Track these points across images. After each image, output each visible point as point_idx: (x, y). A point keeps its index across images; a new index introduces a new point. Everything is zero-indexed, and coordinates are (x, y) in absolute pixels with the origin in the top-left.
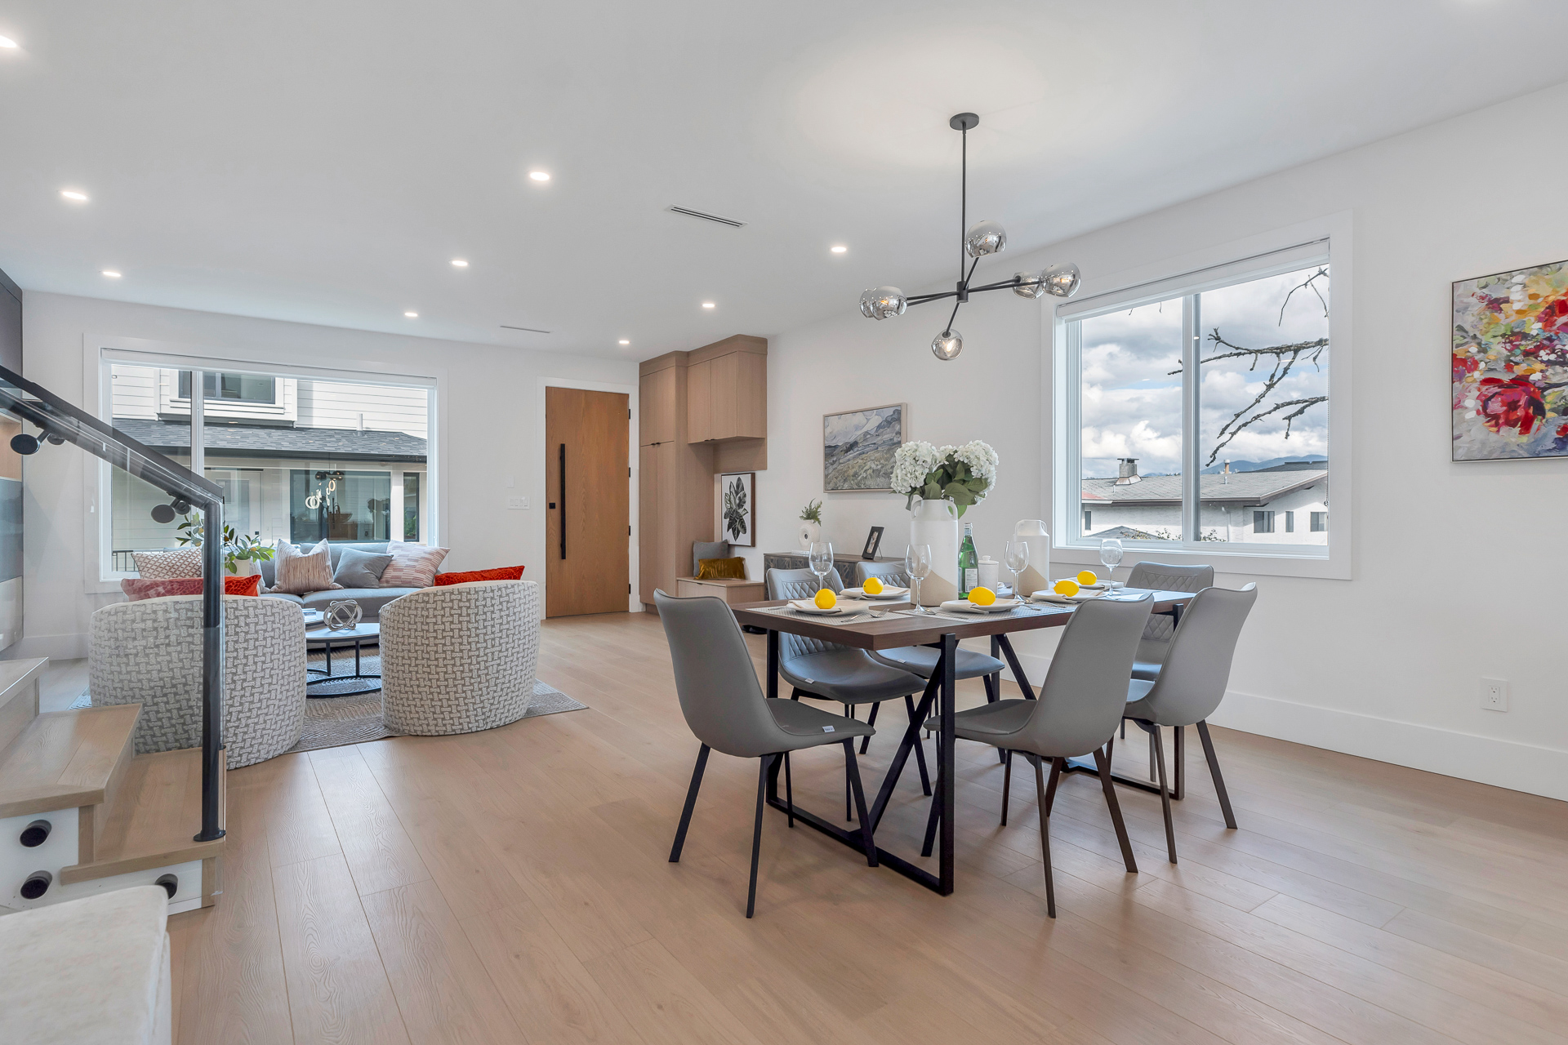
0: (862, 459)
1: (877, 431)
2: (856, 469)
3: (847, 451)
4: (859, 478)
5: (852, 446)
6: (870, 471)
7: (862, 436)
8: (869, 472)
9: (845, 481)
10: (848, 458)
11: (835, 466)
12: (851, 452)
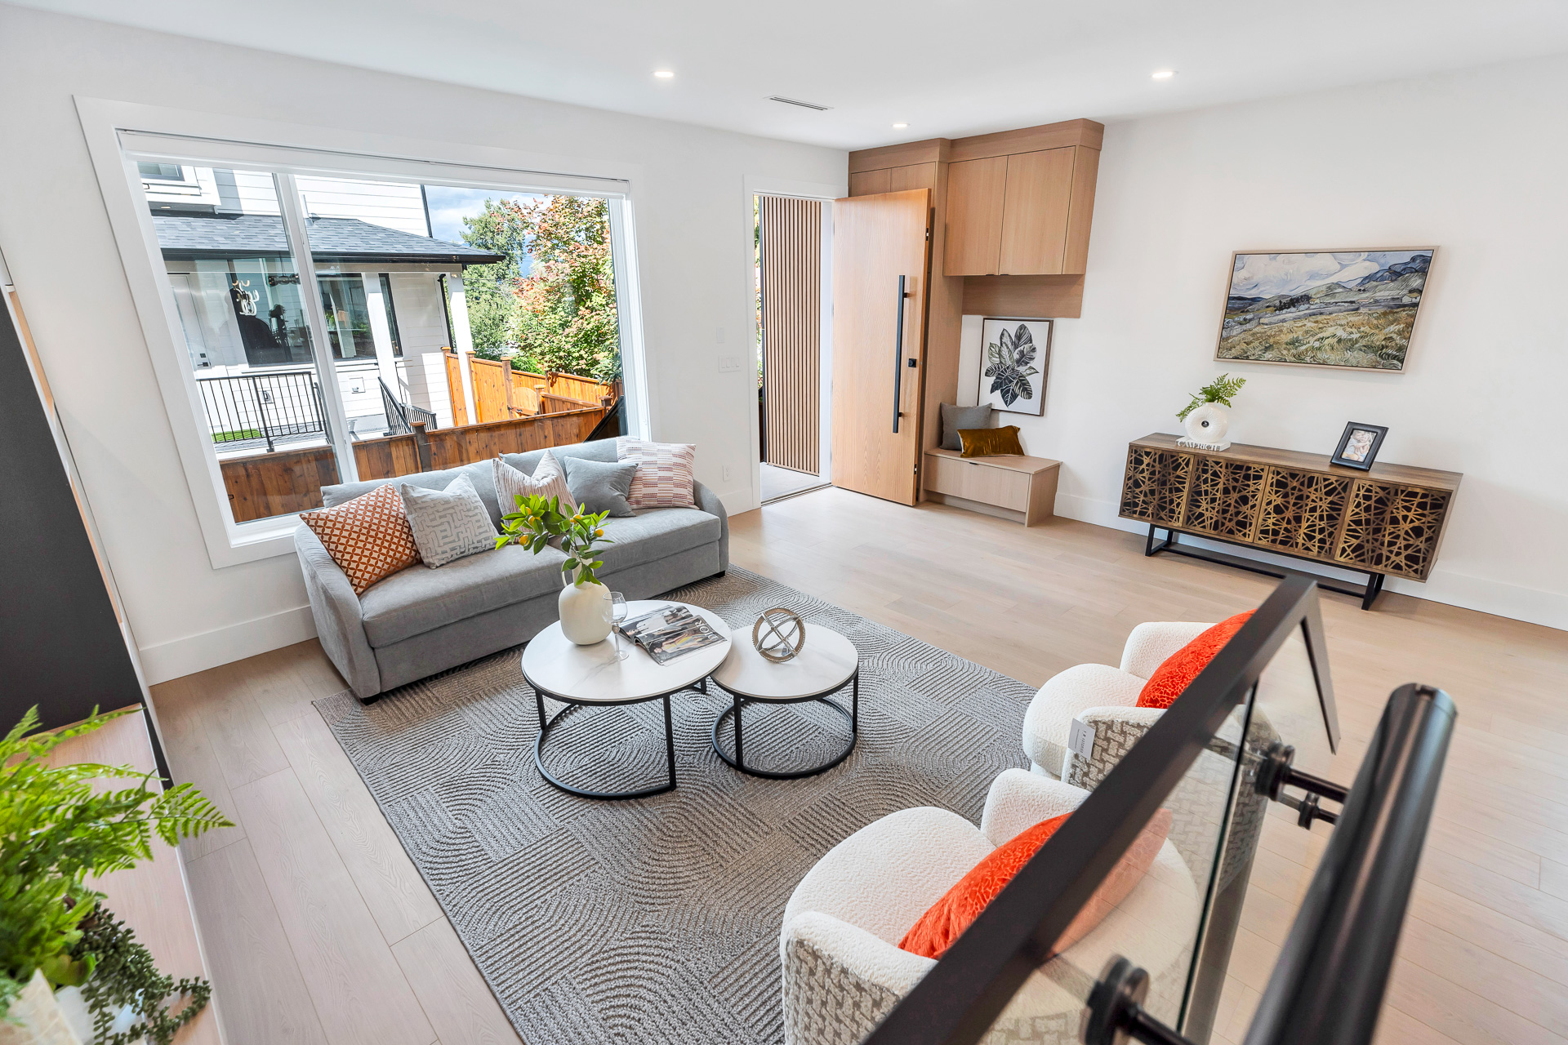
0: (1316, 322)
1: (1362, 283)
2: (1299, 334)
3: (1281, 308)
4: (1304, 348)
5: (1294, 302)
6: (1334, 341)
7: (1324, 288)
8: (1327, 342)
9: (1267, 349)
10: (1281, 317)
11: (1248, 326)
12: (1292, 309)
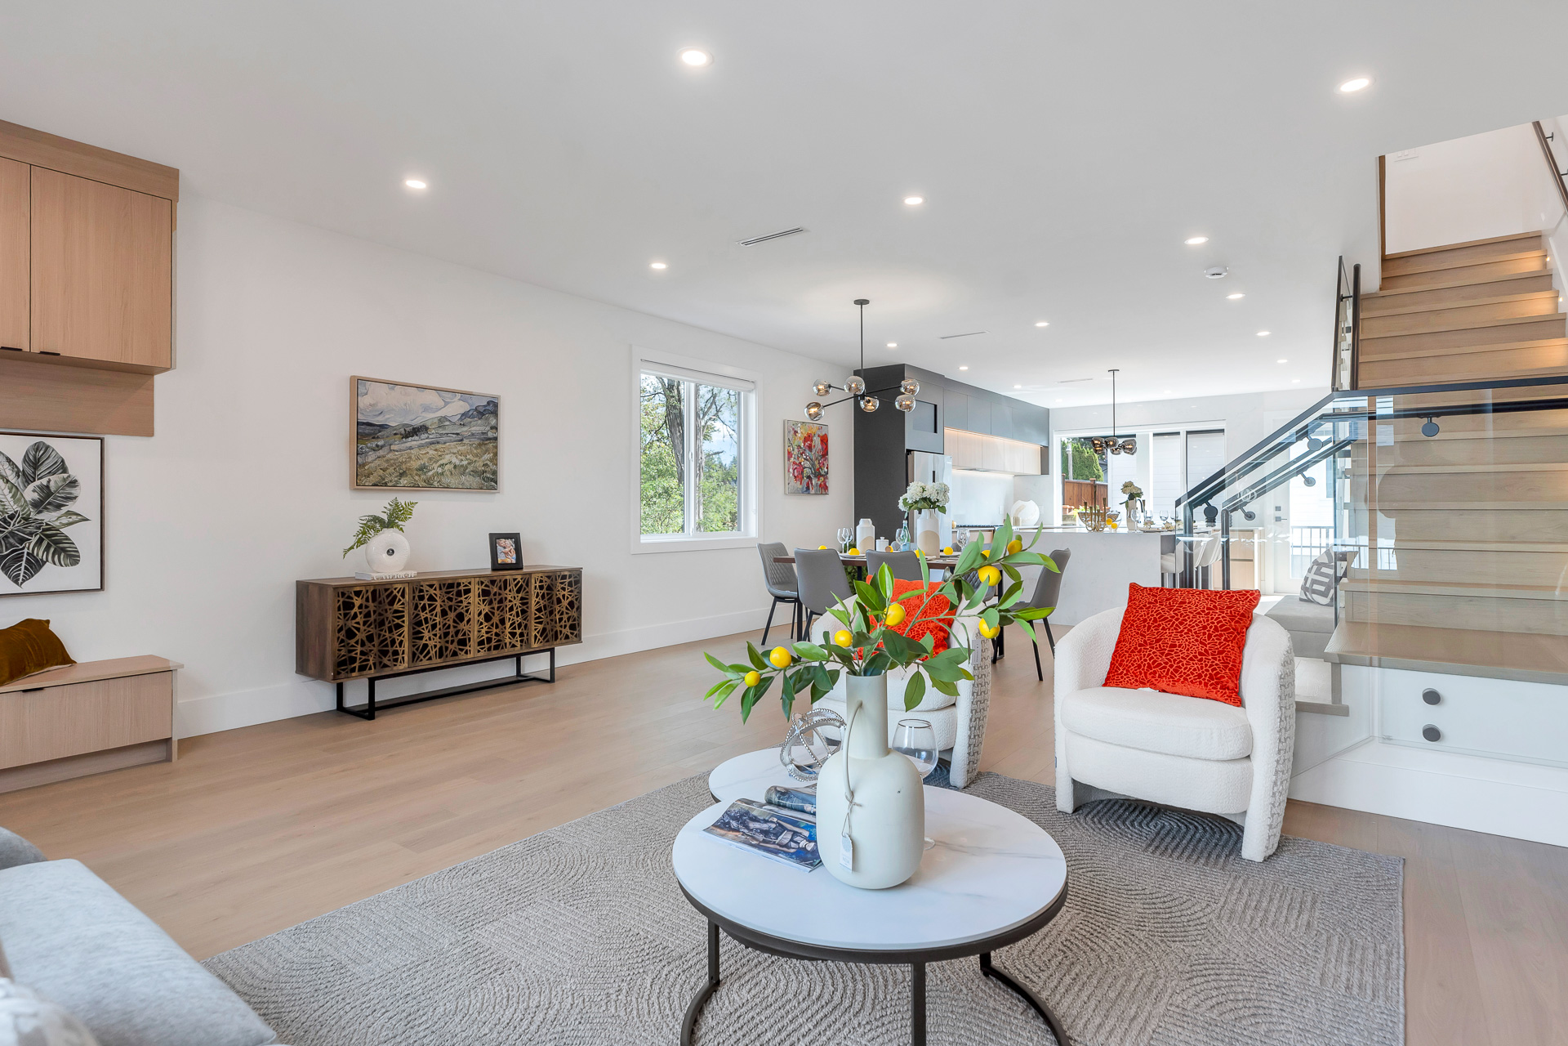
0: (436, 450)
1: (461, 419)
2: (425, 461)
3: (407, 435)
4: (430, 473)
5: (416, 431)
6: (451, 467)
7: (436, 421)
8: (446, 468)
9: (402, 475)
10: (408, 445)
11: (381, 453)
12: (416, 438)
